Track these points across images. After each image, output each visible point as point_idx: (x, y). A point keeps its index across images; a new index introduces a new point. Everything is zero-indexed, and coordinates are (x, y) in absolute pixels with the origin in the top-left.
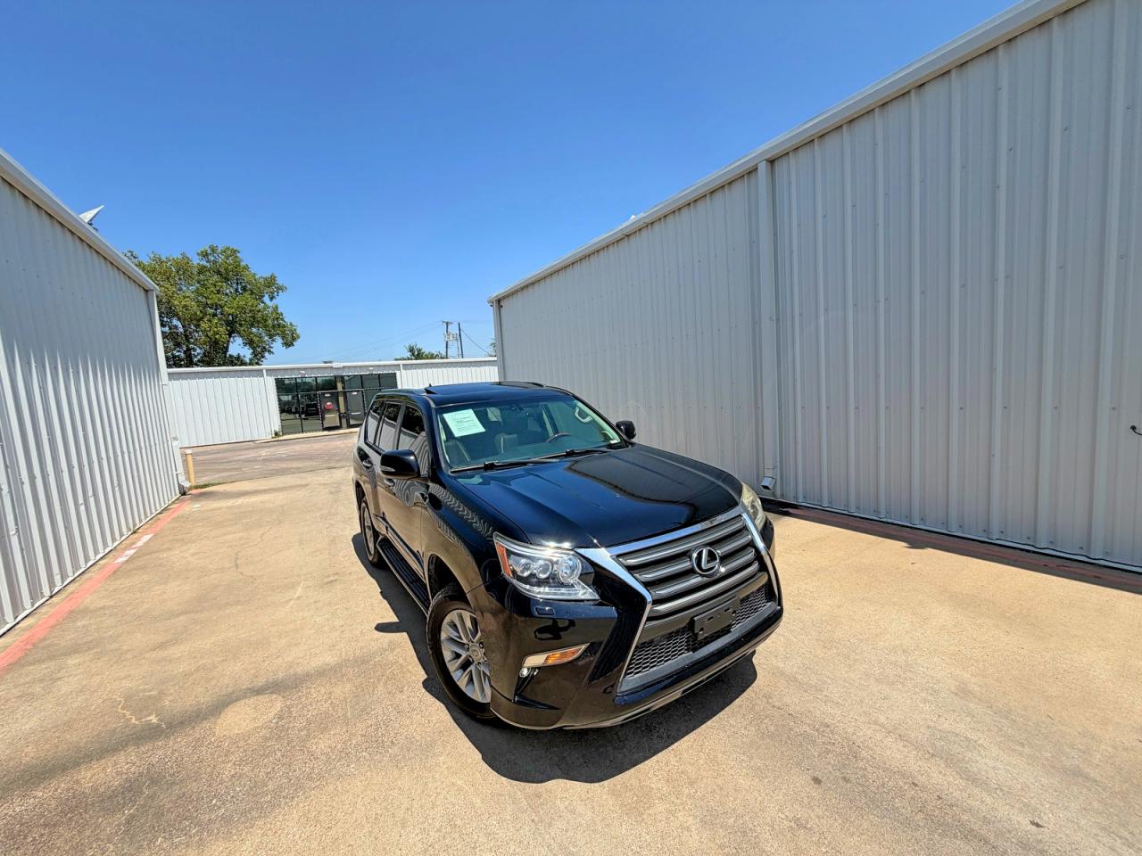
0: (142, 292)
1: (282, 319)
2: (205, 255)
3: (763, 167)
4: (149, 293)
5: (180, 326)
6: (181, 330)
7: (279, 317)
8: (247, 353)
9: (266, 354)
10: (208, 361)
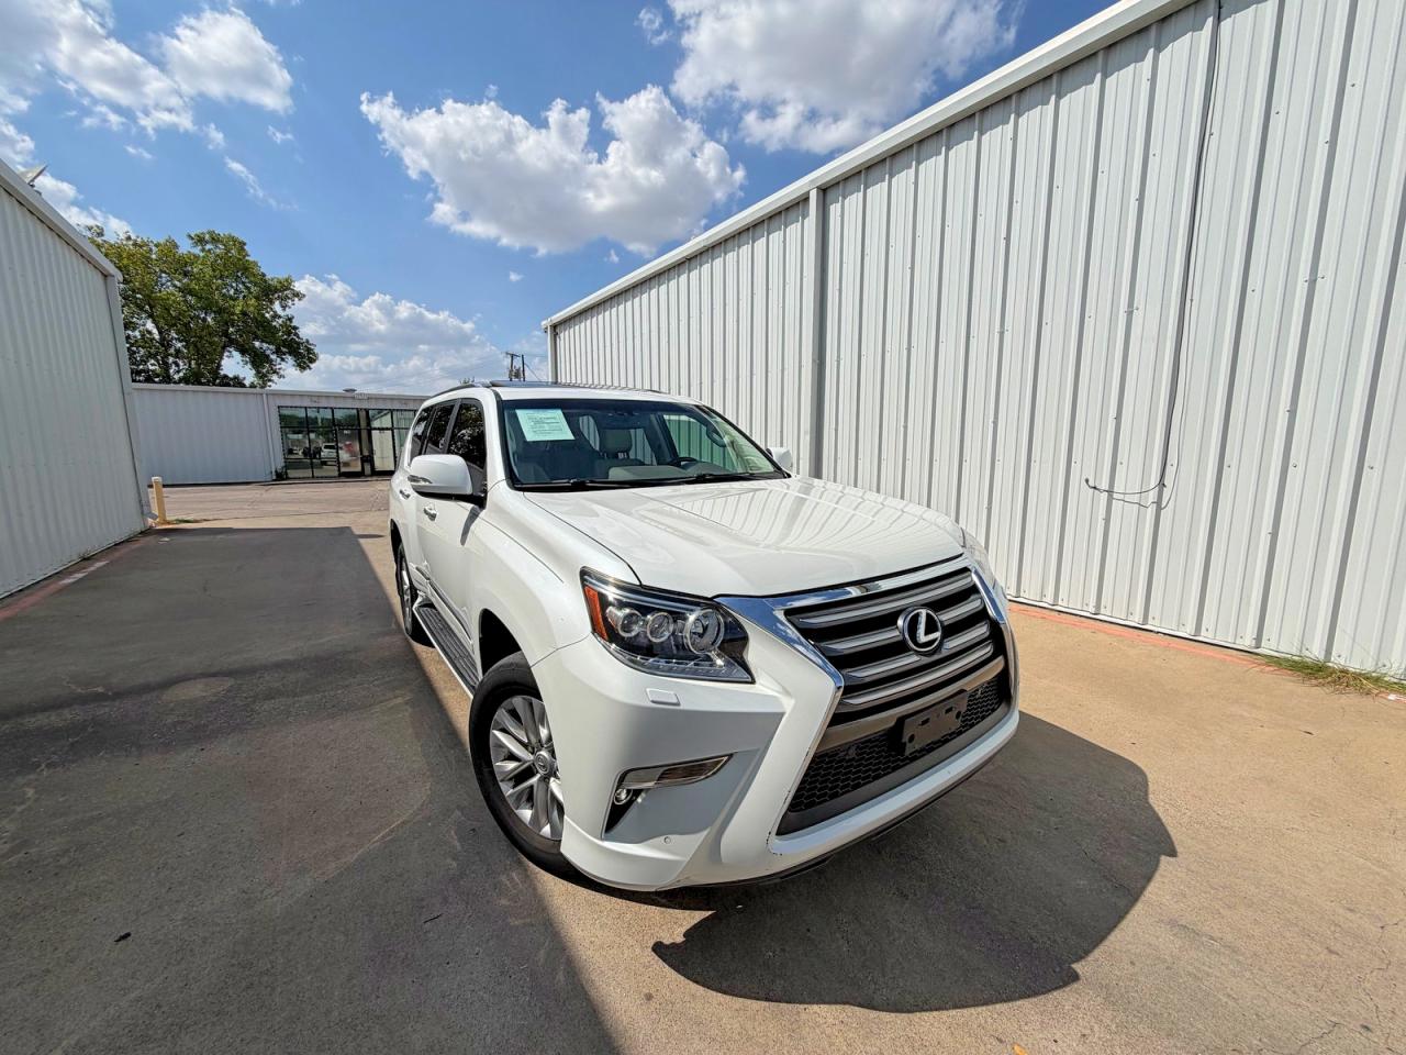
0: (99, 278)
1: (296, 334)
2: (200, 240)
3: (813, 195)
4: (109, 278)
5: (155, 331)
6: (157, 337)
7: (290, 329)
8: (248, 374)
9: (275, 377)
10: (193, 378)
